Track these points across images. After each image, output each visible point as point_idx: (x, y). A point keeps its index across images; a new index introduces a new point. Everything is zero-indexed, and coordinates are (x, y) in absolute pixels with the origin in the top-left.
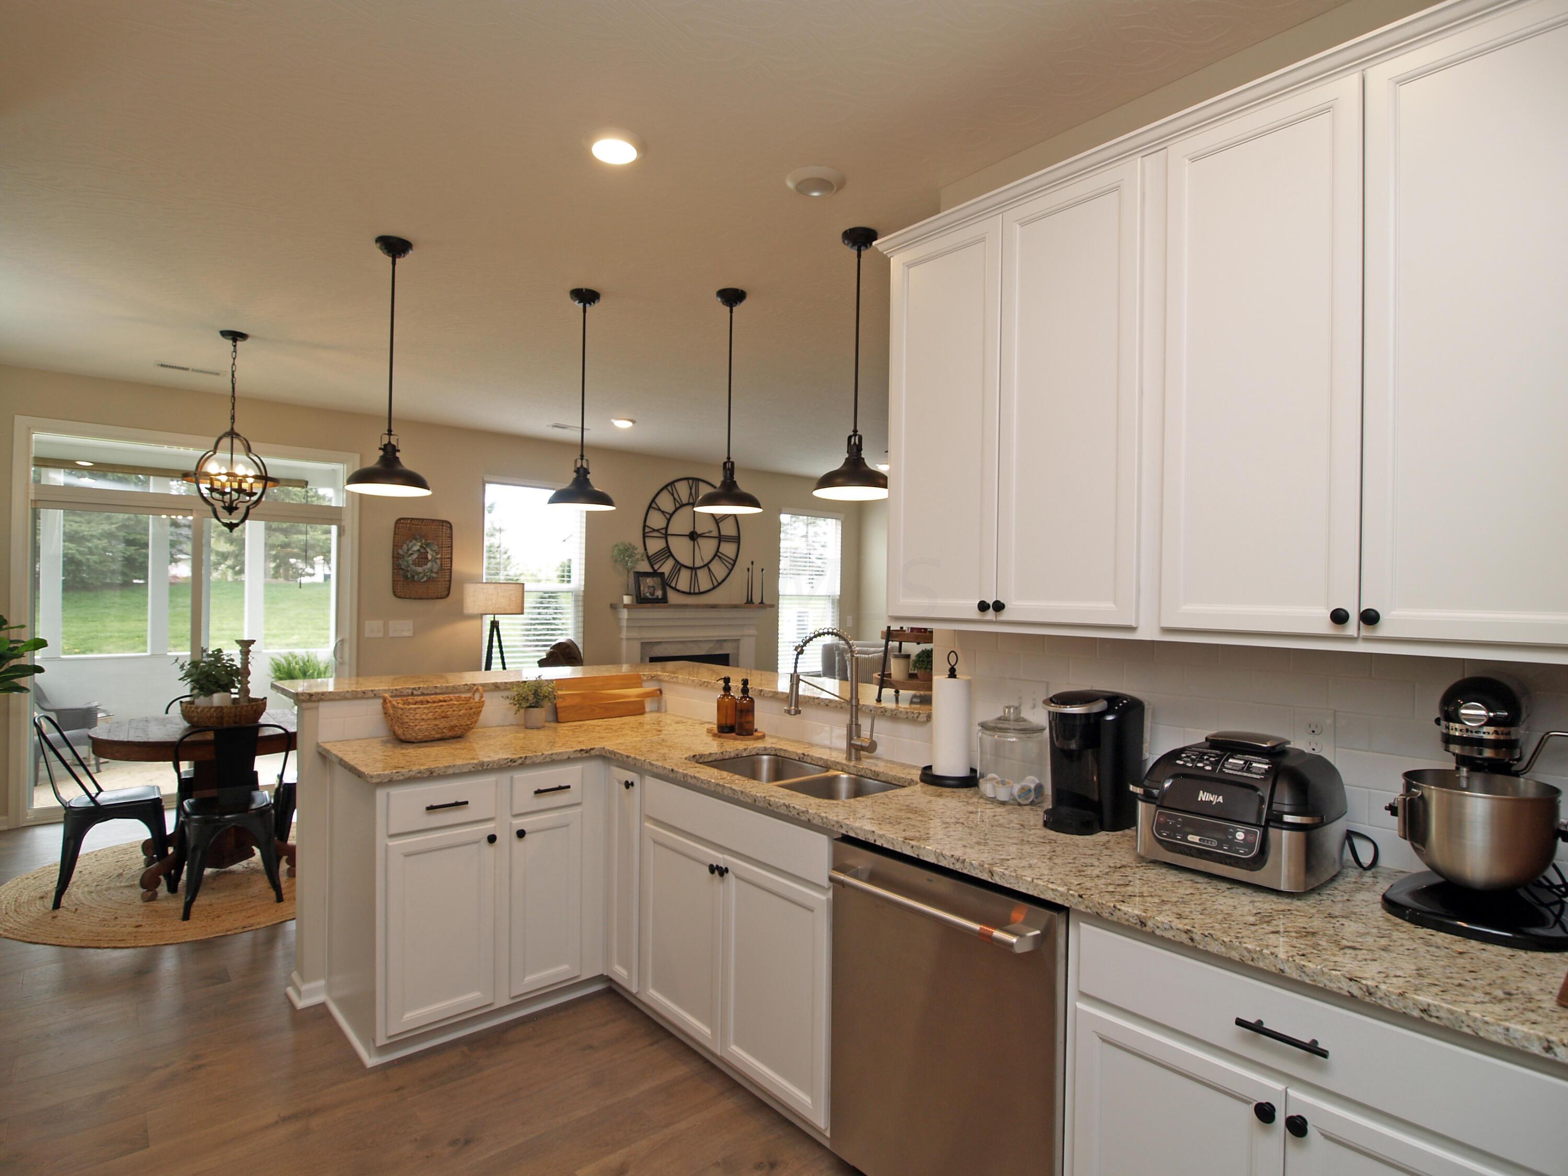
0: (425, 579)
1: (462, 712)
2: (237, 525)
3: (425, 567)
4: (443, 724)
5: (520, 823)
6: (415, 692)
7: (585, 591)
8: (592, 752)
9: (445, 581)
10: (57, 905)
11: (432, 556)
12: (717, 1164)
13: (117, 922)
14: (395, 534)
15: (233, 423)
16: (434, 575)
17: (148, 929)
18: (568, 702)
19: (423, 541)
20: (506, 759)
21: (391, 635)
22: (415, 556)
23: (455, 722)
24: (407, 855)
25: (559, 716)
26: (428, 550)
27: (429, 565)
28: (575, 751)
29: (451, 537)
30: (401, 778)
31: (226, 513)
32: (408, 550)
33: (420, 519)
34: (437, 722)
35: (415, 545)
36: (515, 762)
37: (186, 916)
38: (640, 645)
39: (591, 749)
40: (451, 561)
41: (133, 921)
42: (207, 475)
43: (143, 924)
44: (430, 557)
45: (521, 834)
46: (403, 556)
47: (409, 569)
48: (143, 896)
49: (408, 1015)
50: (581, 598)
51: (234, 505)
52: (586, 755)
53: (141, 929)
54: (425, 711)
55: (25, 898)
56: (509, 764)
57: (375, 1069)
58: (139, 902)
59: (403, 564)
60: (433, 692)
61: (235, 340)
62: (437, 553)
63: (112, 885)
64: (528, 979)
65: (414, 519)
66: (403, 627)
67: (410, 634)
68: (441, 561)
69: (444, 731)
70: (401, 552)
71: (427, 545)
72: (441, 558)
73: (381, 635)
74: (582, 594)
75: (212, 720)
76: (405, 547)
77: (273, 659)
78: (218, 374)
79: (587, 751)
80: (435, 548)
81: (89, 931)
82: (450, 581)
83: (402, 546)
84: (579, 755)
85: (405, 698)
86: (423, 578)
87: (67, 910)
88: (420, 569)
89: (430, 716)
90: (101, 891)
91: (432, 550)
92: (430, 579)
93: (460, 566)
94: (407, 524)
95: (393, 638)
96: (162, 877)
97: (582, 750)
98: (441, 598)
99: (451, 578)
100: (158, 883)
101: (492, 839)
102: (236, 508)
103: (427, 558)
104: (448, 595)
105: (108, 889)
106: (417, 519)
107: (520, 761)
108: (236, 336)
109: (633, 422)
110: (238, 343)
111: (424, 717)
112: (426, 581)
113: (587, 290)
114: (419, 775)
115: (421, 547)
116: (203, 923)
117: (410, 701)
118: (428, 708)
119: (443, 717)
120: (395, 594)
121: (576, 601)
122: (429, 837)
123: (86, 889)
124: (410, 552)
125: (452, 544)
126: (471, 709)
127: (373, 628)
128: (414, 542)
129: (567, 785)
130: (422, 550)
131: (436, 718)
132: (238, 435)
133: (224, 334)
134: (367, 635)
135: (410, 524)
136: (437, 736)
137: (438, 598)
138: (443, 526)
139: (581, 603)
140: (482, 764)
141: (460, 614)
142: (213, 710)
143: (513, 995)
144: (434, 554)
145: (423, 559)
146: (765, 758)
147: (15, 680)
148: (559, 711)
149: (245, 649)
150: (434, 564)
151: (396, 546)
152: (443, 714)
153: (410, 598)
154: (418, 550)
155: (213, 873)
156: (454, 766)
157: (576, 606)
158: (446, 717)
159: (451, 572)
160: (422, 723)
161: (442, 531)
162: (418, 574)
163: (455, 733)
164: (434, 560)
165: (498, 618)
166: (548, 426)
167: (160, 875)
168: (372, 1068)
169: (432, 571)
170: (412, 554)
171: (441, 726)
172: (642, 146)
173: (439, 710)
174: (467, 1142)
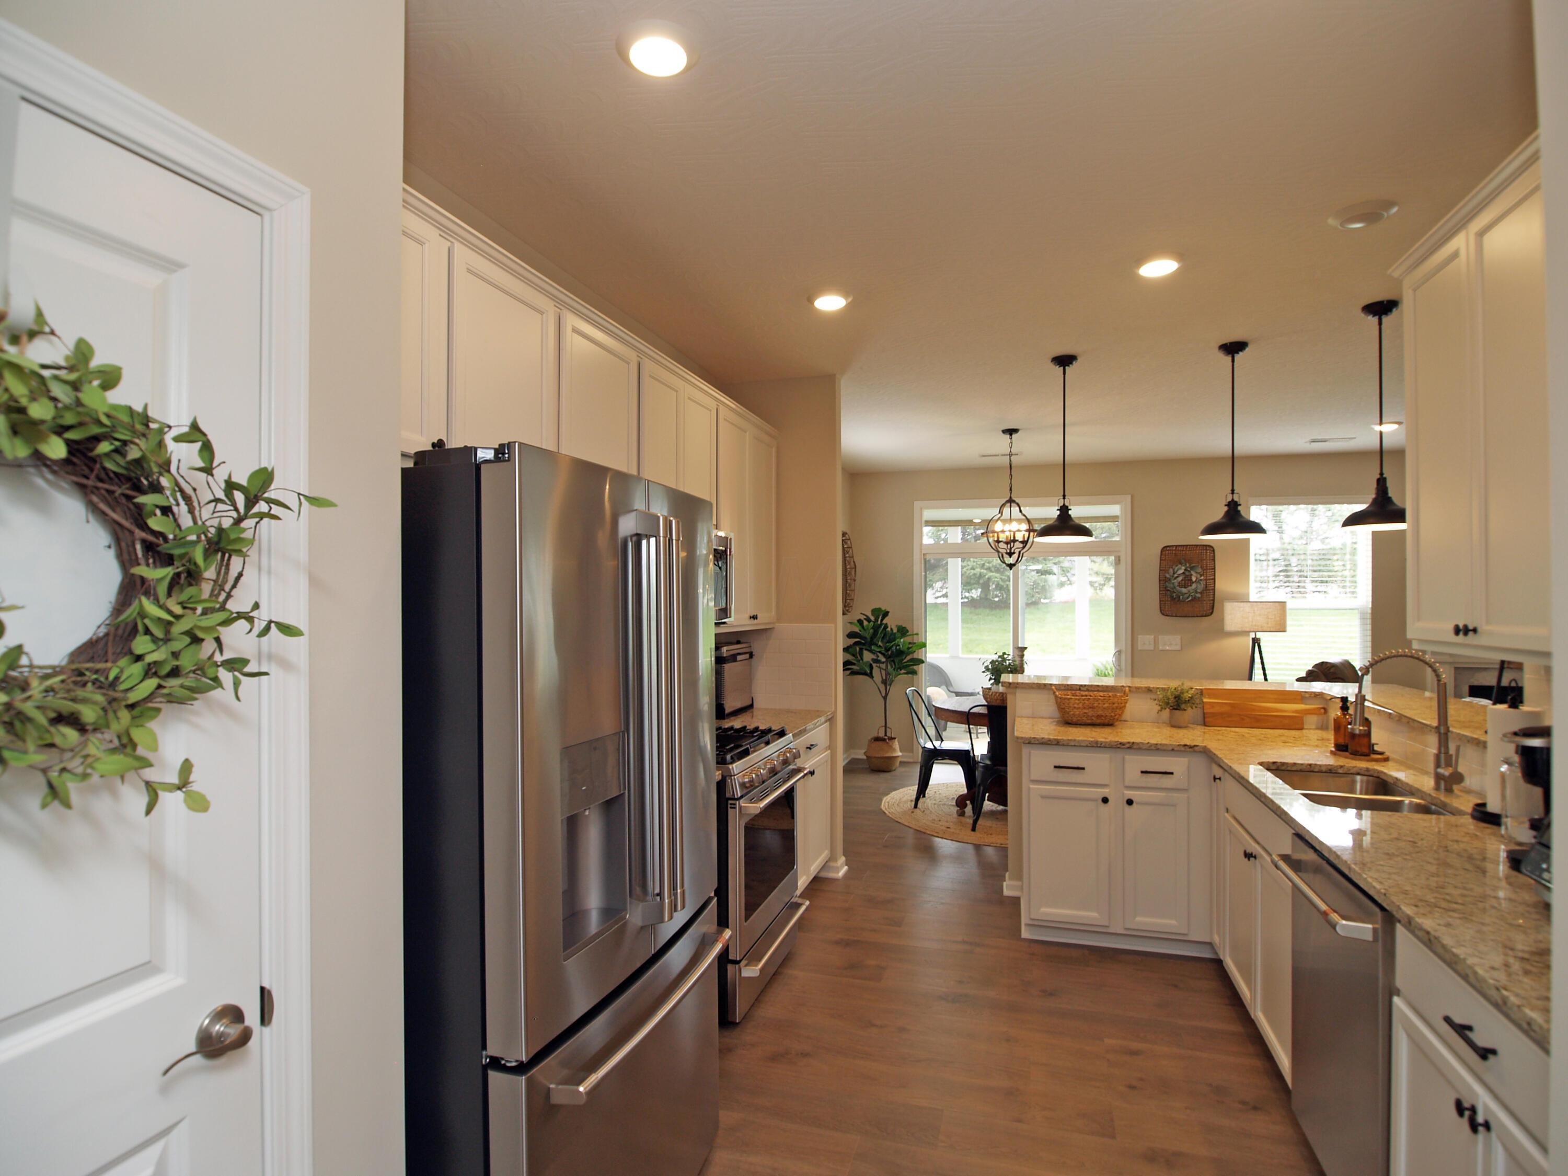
0: (1190, 598)
1: (1106, 705)
2: (1014, 565)
3: (1190, 588)
4: (1090, 712)
5: (1130, 794)
6: (1082, 688)
7: (1373, 608)
8: (1196, 748)
9: (1210, 600)
10: (916, 806)
11: (1197, 578)
12: (1211, 1085)
13: (940, 823)
14: (1161, 560)
15: (1011, 493)
16: (1198, 595)
17: (952, 830)
18: (1217, 709)
19: (1188, 565)
20: (1116, 742)
21: (1161, 648)
22: (1180, 579)
23: (1100, 713)
24: (1043, 797)
25: (1206, 720)
26: (1192, 572)
27: (1194, 586)
28: (1179, 745)
29: (1214, 560)
30: (1037, 742)
31: (1007, 556)
32: (1174, 573)
33: (1184, 546)
34: (1086, 711)
35: (1180, 568)
36: (1124, 745)
37: (974, 829)
38: (1453, 671)
39: (1195, 746)
40: (1215, 582)
41: (947, 825)
42: (994, 532)
43: (951, 827)
44: (1194, 579)
45: (1130, 802)
46: (1170, 580)
47: (1175, 590)
48: (957, 811)
49: (1044, 910)
50: (1369, 616)
51: (1012, 551)
52: (1190, 749)
53: (948, 829)
54: (1077, 701)
55: (905, 799)
56: (1119, 746)
57: (1025, 940)
58: (955, 815)
59: (1169, 586)
60: (1096, 689)
61: (1011, 435)
62: (1201, 576)
63: (947, 803)
64: (1138, 919)
65: (1179, 546)
66: (1171, 642)
67: (1178, 648)
68: (1206, 582)
69: (1093, 718)
70: (1168, 576)
71: (1192, 568)
72: (1206, 580)
73: (1152, 648)
74: (1370, 611)
75: (998, 701)
76: (1171, 571)
77: (1094, 665)
78: (1017, 454)
79: (1191, 747)
80: (1200, 570)
81: (925, 823)
82: (1214, 600)
83: (1168, 570)
84: (1183, 749)
85: (1073, 692)
86: (1188, 598)
87: (920, 810)
88: (1184, 590)
89: (1081, 705)
90: (940, 805)
91: (1196, 573)
92: (1194, 599)
93: (1223, 584)
94: (1173, 550)
95: (1162, 650)
96: (968, 802)
97: (1185, 745)
98: (1205, 616)
99: (1214, 597)
100: (966, 805)
101: (1105, 800)
102: (1014, 553)
103: (1191, 580)
104: (1212, 613)
105: (944, 804)
106: (1181, 546)
107: (1128, 745)
108: (1011, 432)
109: (1399, 423)
110: (1013, 436)
111: (1076, 706)
112: (1192, 600)
113: (1231, 343)
114: (1049, 742)
115: (1185, 570)
116: (981, 836)
117: (1078, 694)
118: (1079, 700)
119: (1090, 708)
120: (1163, 612)
121: (1363, 618)
122: (1058, 788)
123: (934, 802)
124: (1176, 575)
125: (1214, 566)
126: (1114, 704)
127: (1145, 641)
128: (1180, 566)
129: (1171, 771)
130: (1187, 573)
131: (1085, 708)
132: (1014, 501)
133: (1004, 432)
134: (1140, 648)
135: (1175, 550)
136: (1089, 721)
137: (1202, 616)
138: (1206, 550)
139: (1369, 621)
140: (1097, 742)
141: (1220, 632)
142: (998, 694)
143: (1128, 926)
144: (1199, 576)
145: (1187, 581)
146: (1358, 778)
147: (911, 667)
148: (1206, 716)
149: (1020, 653)
150: (1198, 585)
151: (1162, 570)
152: (1091, 705)
153: (1176, 616)
154: (1183, 573)
155: (1002, 809)
156: (1075, 740)
157: (1363, 624)
158: (1092, 708)
159: (1214, 592)
160: (1075, 710)
161: (1206, 555)
162: (1183, 594)
163: (1102, 721)
164: (1198, 581)
165: (1259, 635)
166: (1306, 442)
167: (968, 800)
168: (1024, 939)
169: (1196, 592)
170: (1177, 577)
171: (1090, 714)
172: (1179, 255)
173: (1087, 702)
174: (1051, 994)
